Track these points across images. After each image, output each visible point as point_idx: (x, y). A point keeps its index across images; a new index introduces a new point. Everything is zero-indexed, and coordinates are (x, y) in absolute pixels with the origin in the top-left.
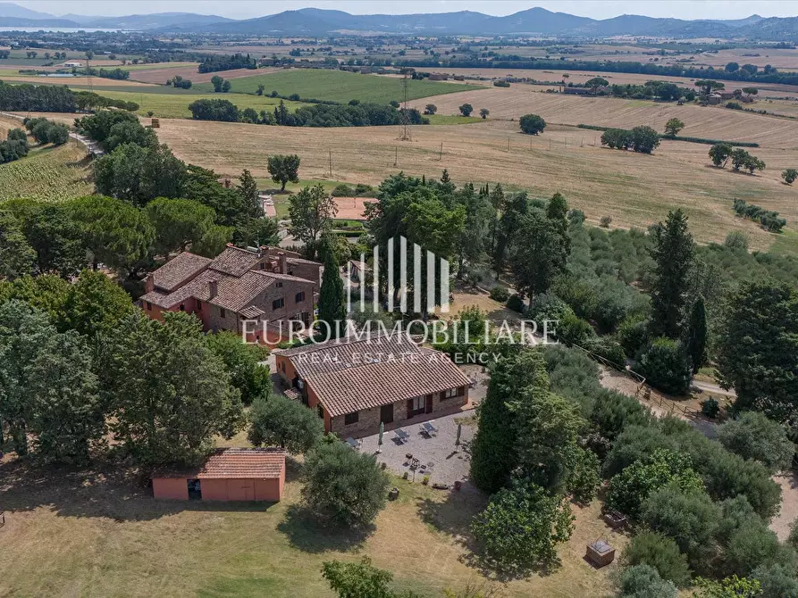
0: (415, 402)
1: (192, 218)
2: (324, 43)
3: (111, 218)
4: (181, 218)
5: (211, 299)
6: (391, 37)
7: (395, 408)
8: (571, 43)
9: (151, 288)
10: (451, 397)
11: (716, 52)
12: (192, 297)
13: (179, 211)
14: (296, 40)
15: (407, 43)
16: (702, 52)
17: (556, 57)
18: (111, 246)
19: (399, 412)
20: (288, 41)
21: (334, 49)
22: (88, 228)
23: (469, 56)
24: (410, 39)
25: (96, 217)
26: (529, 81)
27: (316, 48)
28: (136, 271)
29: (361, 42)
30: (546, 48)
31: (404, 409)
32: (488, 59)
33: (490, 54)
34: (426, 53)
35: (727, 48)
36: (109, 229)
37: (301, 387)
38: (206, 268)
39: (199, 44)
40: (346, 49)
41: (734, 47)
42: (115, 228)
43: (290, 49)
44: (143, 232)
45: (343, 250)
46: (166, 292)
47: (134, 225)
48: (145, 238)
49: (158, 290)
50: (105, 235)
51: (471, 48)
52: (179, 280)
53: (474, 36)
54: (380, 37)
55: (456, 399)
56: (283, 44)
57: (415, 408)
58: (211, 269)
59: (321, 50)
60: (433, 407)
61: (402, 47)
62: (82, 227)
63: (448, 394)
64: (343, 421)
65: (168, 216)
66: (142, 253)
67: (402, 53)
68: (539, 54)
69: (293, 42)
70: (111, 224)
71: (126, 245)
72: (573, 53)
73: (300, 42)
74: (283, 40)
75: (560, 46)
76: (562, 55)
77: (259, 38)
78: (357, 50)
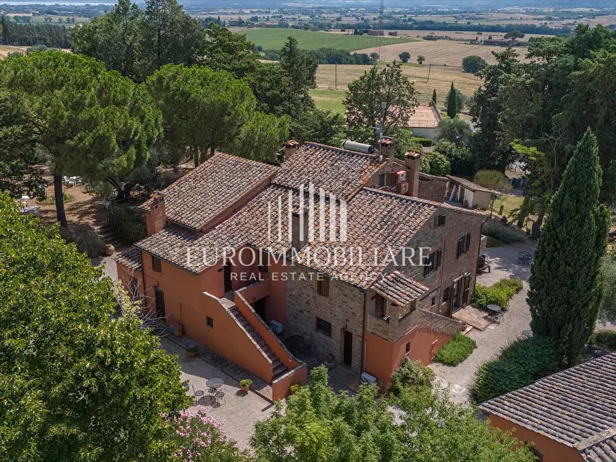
1: (226, 96)
2: (276, 13)
3: (83, 85)
4: (206, 96)
6: (328, 8)
9: (159, 224)
11: (594, 18)
13: (202, 85)
14: (254, 10)
15: (342, 13)
16: (582, 18)
17: (463, 22)
18: (81, 139)
20: (248, 11)
21: (284, 17)
22: (37, 105)
23: (392, 22)
24: (343, 10)
25: (53, 85)
26: (447, 38)
27: (270, 16)
28: (128, 188)
29: (305, 12)
30: (453, 15)
32: (410, 23)
33: (410, 20)
34: (358, 19)
35: (602, 15)
36: (77, 106)
38: (269, 183)
40: (293, 16)
41: (608, 14)
42: (91, 105)
43: (250, 16)
44: (142, 118)
46: (191, 234)
47: (124, 102)
48: (146, 128)
49: (174, 227)
50: (70, 118)
51: (393, 16)
52: (219, 209)
53: (393, 8)
54: (320, 7)
56: (243, 13)
58: (278, 186)
59: (274, 17)
61: (338, 15)
62: (26, 103)
65: (183, 94)
66: (138, 154)
67: (339, 19)
68: (450, 20)
69: (251, 12)
70: (83, 98)
71: (109, 138)
72: (476, 19)
73: (257, 12)
74: (244, 10)
75: (464, 14)
76: (468, 21)
77: (225, 9)
78: (303, 17)
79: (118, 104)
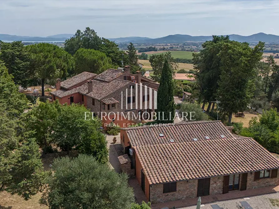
0: (231, 179)
1: (95, 58)
2: (182, 45)
5: (88, 93)
7: (212, 182)
8: (275, 44)
10: (264, 177)
12: (79, 93)
14: (172, 44)
17: (269, 49)
18: (45, 66)
19: (216, 186)
20: (170, 45)
21: (185, 47)
27: (179, 46)
29: (194, 44)
31: (220, 184)
36: (46, 57)
37: (131, 154)
38: (93, 79)
39: (140, 45)
40: (189, 46)
43: (170, 47)
45: (179, 88)
46: (66, 90)
50: (43, 60)
55: (269, 180)
56: (167, 45)
57: (231, 184)
59: (180, 47)
60: (248, 184)
62: (32, 56)
63: (262, 175)
64: (161, 189)
65: (82, 56)
69: (171, 45)
70: (48, 55)
71: (53, 66)
72: (276, 47)
73: (174, 45)
74: (168, 44)
75: (270, 45)
76: (271, 48)
77: (160, 44)
78: (193, 47)
79: (59, 58)
